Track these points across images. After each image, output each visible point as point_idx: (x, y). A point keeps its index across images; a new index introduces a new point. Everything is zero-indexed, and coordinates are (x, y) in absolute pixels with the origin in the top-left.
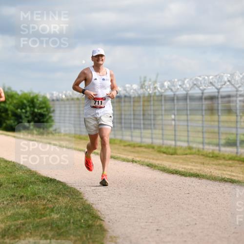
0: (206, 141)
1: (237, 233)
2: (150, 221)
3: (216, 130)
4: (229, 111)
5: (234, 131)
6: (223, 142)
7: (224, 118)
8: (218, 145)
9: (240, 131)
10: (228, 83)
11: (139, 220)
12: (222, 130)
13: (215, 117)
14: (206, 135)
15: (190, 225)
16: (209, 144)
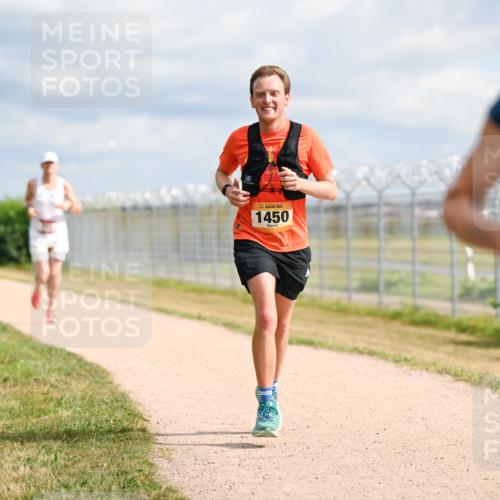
0: (327, 282)
1: (380, 443)
2: (230, 421)
3: (343, 263)
4: (367, 231)
5: (374, 265)
6: (355, 284)
7: (357, 243)
8: (347, 289)
9: (385, 266)
10: (364, 183)
11: (210, 420)
12: (354, 264)
13: (342, 242)
14: (326, 273)
15: (299, 428)
16: (331, 288)
